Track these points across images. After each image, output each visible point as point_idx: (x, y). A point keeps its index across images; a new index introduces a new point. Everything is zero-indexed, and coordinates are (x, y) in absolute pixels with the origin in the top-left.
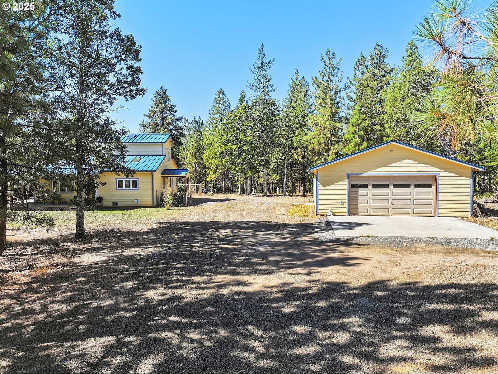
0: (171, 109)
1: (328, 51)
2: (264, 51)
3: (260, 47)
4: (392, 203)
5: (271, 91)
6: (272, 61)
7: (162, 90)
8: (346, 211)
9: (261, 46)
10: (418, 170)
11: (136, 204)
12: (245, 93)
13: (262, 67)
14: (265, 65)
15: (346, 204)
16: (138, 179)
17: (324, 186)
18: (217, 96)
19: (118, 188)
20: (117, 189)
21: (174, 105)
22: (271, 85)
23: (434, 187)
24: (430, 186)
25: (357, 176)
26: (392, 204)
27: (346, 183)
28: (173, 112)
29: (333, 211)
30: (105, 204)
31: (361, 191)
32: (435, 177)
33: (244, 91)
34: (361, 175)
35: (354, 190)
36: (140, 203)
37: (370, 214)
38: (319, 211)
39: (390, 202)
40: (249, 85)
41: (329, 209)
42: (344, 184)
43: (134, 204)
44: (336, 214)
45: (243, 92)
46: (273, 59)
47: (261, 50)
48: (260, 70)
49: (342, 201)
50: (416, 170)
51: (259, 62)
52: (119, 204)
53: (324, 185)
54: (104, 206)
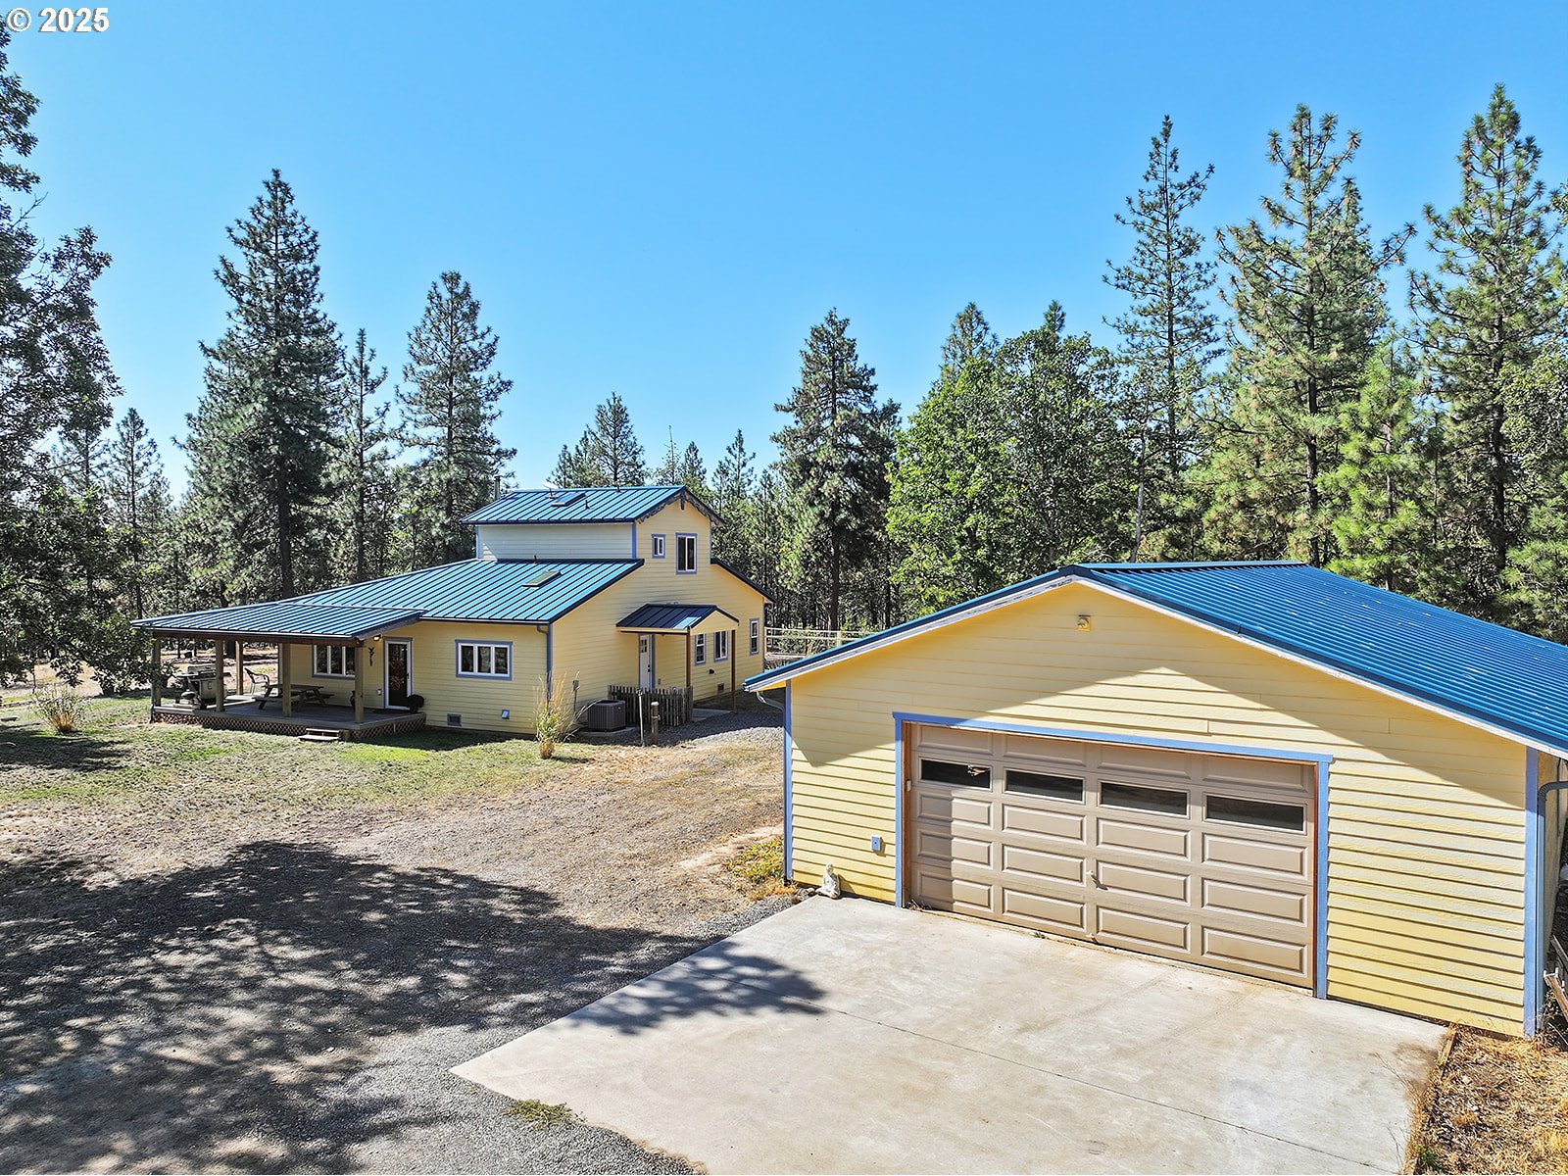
0: (861, 381)
1: (1304, 115)
2: (1173, 142)
3: (1157, 131)
4: (1096, 879)
5: (1197, 288)
6: (1202, 176)
7: (834, 323)
8: (892, 885)
9: (1161, 128)
10: (1215, 727)
11: (505, 723)
12: (1064, 310)
13: (1164, 204)
14: (1177, 193)
15: (893, 850)
16: (511, 643)
17: (815, 764)
18: (959, 334)
19: (460, 672)
20: (458, 676)
21: (869, 368)
22: (1205, 266)
23: (1308, 826)
24: (1290, 817)
25: (944, 725)
26: (1098, 884)
27: (892, 756)
28: (865, 389)
29: (847, 876)
30: (432, 718)
31: (965, 802)
32: (1307, 772)
33: (1060, 304)
34: (962, 727)
35: (935, 788)
36: (517, 723)
37: (999, 915)
38: (795, 865)
39: (1087, 873)
40: (1112, 275)
41: (830, 861)
42: (885, 761)
43: (500, 726)
44: (857, 890)
45: (1055, 307)
46: (1207, 168)
47: (1162, 142)
48: (1155, 214)
49: (878, 835)
50: (1202, 726)
51: (1154, 185)
52: (462, 720)
53: (818, 757)
54: (427, 723)
